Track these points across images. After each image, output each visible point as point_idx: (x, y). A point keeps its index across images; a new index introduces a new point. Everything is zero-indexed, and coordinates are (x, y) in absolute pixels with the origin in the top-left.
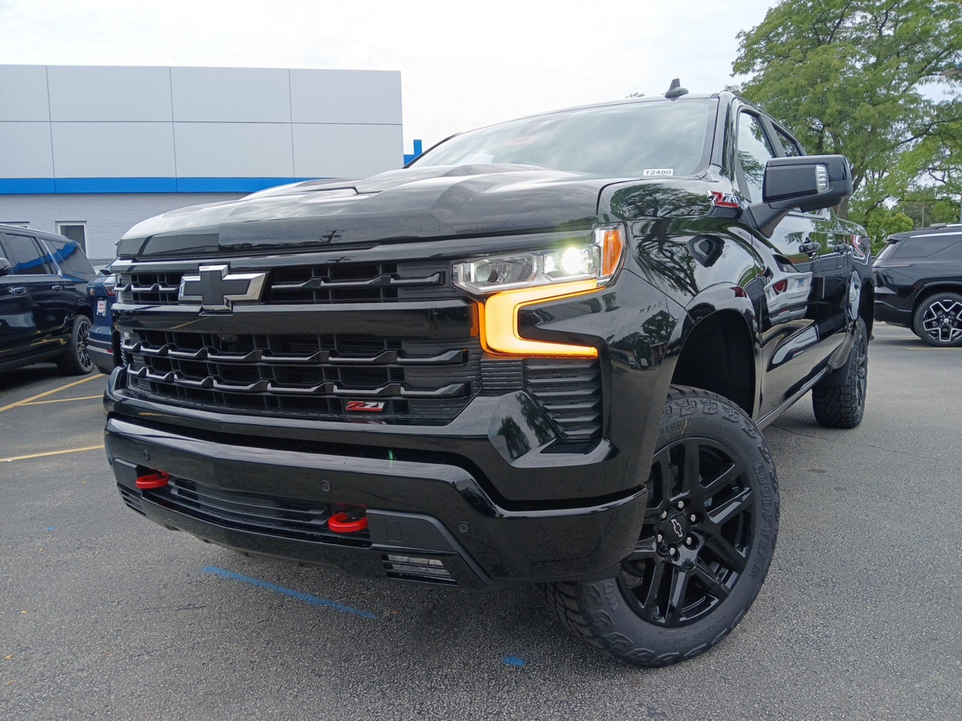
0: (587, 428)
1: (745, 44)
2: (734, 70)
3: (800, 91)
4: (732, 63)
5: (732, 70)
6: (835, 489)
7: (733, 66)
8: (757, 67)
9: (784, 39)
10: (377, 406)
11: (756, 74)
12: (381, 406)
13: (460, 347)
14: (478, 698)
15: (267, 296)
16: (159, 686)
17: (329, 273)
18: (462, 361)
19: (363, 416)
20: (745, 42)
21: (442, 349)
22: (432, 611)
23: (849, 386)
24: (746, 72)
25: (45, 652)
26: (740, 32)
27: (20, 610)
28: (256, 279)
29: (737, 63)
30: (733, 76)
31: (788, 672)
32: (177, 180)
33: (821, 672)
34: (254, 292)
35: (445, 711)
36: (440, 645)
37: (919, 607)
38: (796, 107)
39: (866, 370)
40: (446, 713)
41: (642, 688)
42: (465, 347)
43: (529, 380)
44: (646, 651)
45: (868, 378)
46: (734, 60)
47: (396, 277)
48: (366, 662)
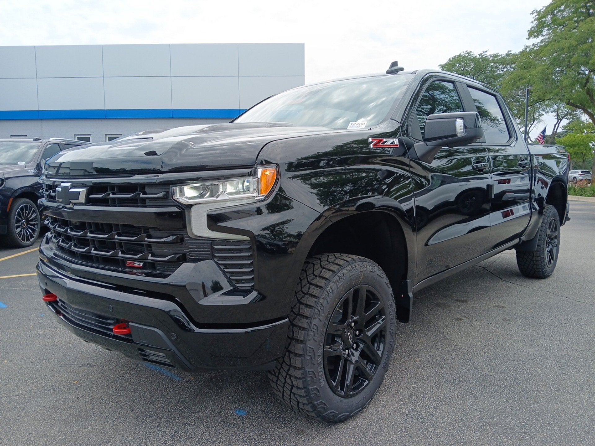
0: (249, 283)
1: (537, 18)
2: (528, 35)
3: (572, 49)
4: (528, 31)
5: (527, 35)
6: (503, 320)
7: (528, 33)
8: (544, 33)
9: (565, 14)
10: (140, 264)
11: (543, 38)
12: (142, 264)
13: (178, 233)
14: (208, 432)
15: (89, 201)
16: (49, 408)
17: (116, 190)
18: (179, 242)
19: (134, 270)
20: (537, 17)
21: (169, 234)
22: (213, 378)
23: (539, 251)
24: (537, 36)
25: (4, 384)
26: (534, 11)
27: (5, 360)
28: (83, 191)
29: (531, 31)
30: (528, 39)
31: (394, 435)
32: (172, 111)
33: (414, 437)
34: (82, 199)
35: (186, 437)
36: (206, 399)
37: (504, 402)
38: (568, 59)
39: (559, 241)
40: (185, 439)
41: (302, 436)
42: (181, 233)
43: (215, 254)
44: (335, 412)
45: (560, 246)
46: (529, 29)
47: (145, 193)
48: (161, 405)
